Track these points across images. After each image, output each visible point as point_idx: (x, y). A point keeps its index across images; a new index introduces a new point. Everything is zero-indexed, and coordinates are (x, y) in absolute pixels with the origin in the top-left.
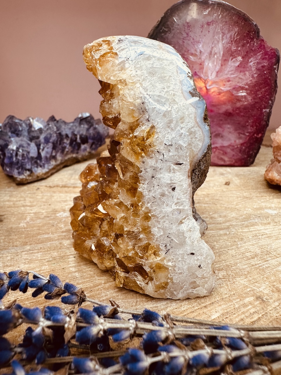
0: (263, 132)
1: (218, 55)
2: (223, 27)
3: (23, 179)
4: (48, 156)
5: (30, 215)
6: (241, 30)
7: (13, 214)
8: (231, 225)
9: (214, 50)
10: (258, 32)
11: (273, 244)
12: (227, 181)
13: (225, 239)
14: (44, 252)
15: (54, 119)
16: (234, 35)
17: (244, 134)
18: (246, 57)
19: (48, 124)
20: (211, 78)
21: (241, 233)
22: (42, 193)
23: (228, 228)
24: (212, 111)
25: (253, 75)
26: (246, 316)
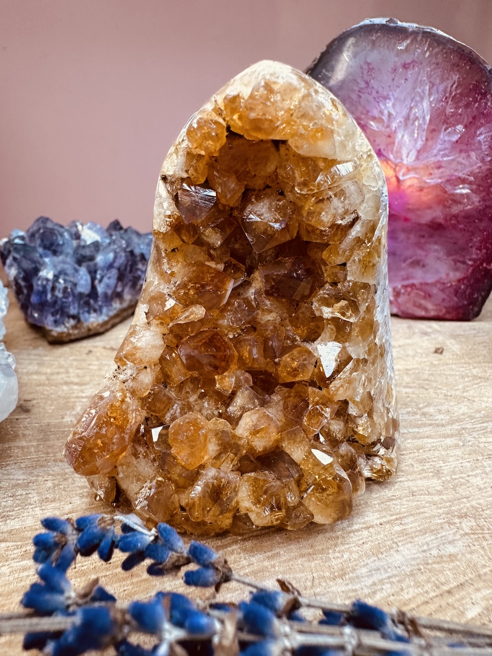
1: (421, 122)
2: (433, 73)
3: (63, 333)
4: (110, 292)
5: (80, 402)
6: (464, 79)
7: (47, 398)
9: (413, 112)
12: (438, 346)
13: (458, 456)
15: (118, 227)
16: (452, 86)
17: (464, 263)
19: (111, 235)
20: (407, 161)
21: (486, 445)
22: (98, 359)
23: (459, 433)
24: (406, 220)
25: (483, 157)
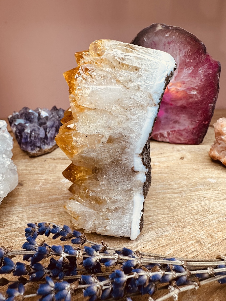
0: (209, 120)
2: (180, 46)
3: (34, 153)
4: (52, 136)
5: (41, 181)
6: (193, 48)
7: (29, 180)
8: (183, 190)
10: (205, 50)
11: (211, 205)
12: (182, 156)
13: (178, 200)
14: (54, 208)
15: (56, 109)
16: (188, 51)
17: (195, 122)
18: (196, 66)
19: (52, 113)
21: (190, 196)
22: (49, 164)
23: (181, 192)
24: (171, 105)
25: (201, 79)
26: (189, 253)
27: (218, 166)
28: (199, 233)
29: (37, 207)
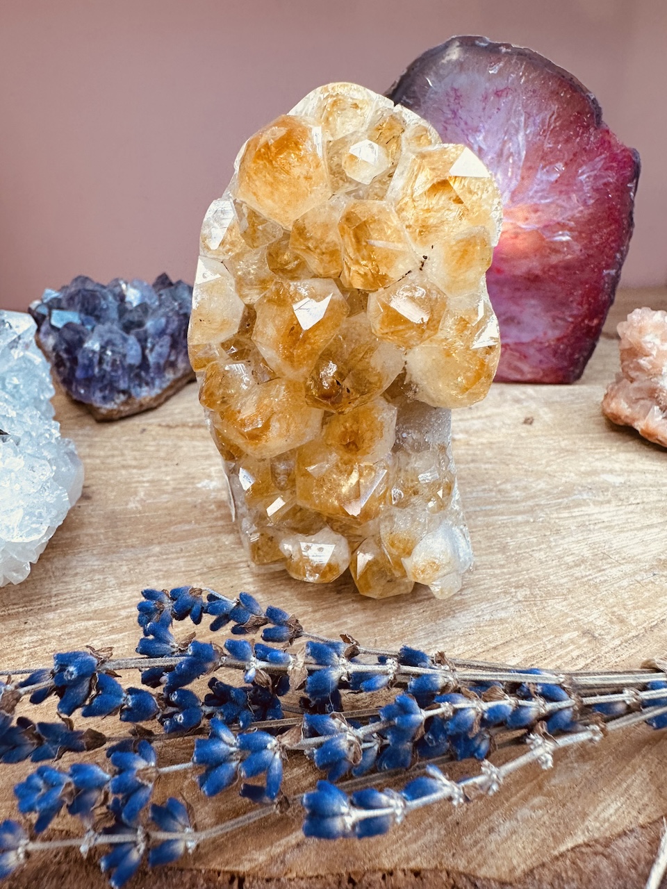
0: (601, 316)
1: (516, 158)
2: (529, 102)
3: (112, 410)
4: (162, 362)
5: (142, 487)
6: (564, 109)
7: (107, 483)
8: (537, 505)
9: (507, 146)
10: (599, 115)
11: (615, 541)
12: (529, 416)
13: (526, 532)
15: (167, 283)
16: (551, 117)
17: (563, 319)
19: (160, 294)
21: (557, 521)
22: (154, 439)
23: (532, 510)
24: (499, 271)
25: (585, 200)
26: (564, 662)
27: (627, 442)
28: (588, 612)
29: (140, 556)
